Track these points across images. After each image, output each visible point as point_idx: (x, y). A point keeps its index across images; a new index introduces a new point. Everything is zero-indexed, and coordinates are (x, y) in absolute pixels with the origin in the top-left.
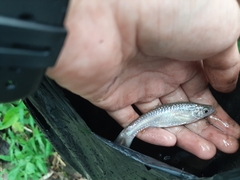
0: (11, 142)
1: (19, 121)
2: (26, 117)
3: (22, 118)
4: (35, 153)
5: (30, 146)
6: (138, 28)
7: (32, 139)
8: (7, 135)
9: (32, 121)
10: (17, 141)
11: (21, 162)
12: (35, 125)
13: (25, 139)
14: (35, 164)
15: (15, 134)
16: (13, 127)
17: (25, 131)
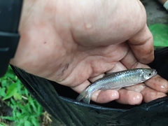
0: (14, 107)
1: (18, 92)
2: (22, 89)
3: (20, 90)
4: (30, 114)
5: (27, 110)
6: (72, 32)
7: (28, 104)
8: (11, 103)
9: (26, 92)
10: (17, 106)
11: (21, 121)
12: (29, 94)
13: (23, 105)
14: (31, 121)
15: (16, 102)
16: (15, 97)
17: (23, 99)
